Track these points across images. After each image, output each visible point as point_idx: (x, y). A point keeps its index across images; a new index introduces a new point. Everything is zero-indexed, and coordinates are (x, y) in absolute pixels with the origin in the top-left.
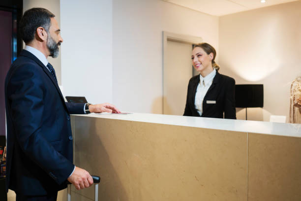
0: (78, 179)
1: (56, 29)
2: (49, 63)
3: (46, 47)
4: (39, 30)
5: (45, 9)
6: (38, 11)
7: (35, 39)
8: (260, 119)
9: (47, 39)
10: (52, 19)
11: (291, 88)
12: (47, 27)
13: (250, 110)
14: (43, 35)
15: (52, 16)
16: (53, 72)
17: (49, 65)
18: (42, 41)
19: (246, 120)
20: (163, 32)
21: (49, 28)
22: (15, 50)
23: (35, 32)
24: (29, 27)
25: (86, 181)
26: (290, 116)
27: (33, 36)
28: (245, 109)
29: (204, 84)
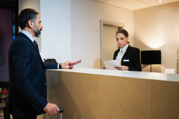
0: (50, 108)
1: (39, 21)
2: (34, 40)
3: (33, 31)
4: (29, 22)
5: (33, 10)
6: (29, 10)
7: (27, 26)
8: (159, 71)
9: (34, 27)
10: (37, 15)
11: (178, 52)
12: (34, 20)
13: (153, 66)
14: (31, 25)
15: (37, 13)
16: (37, 45)
17: (35, 42)
18: (31, 28)
19: (151, 72)
20: (101, 20)
21: (35, 20)
22: (14, 32)
23: (27, 23)
24: (24, 20)
25: (55, 109)
26: (177, 69)
27: (26, 25)
28: (150, 65)
29: (122, 52)
